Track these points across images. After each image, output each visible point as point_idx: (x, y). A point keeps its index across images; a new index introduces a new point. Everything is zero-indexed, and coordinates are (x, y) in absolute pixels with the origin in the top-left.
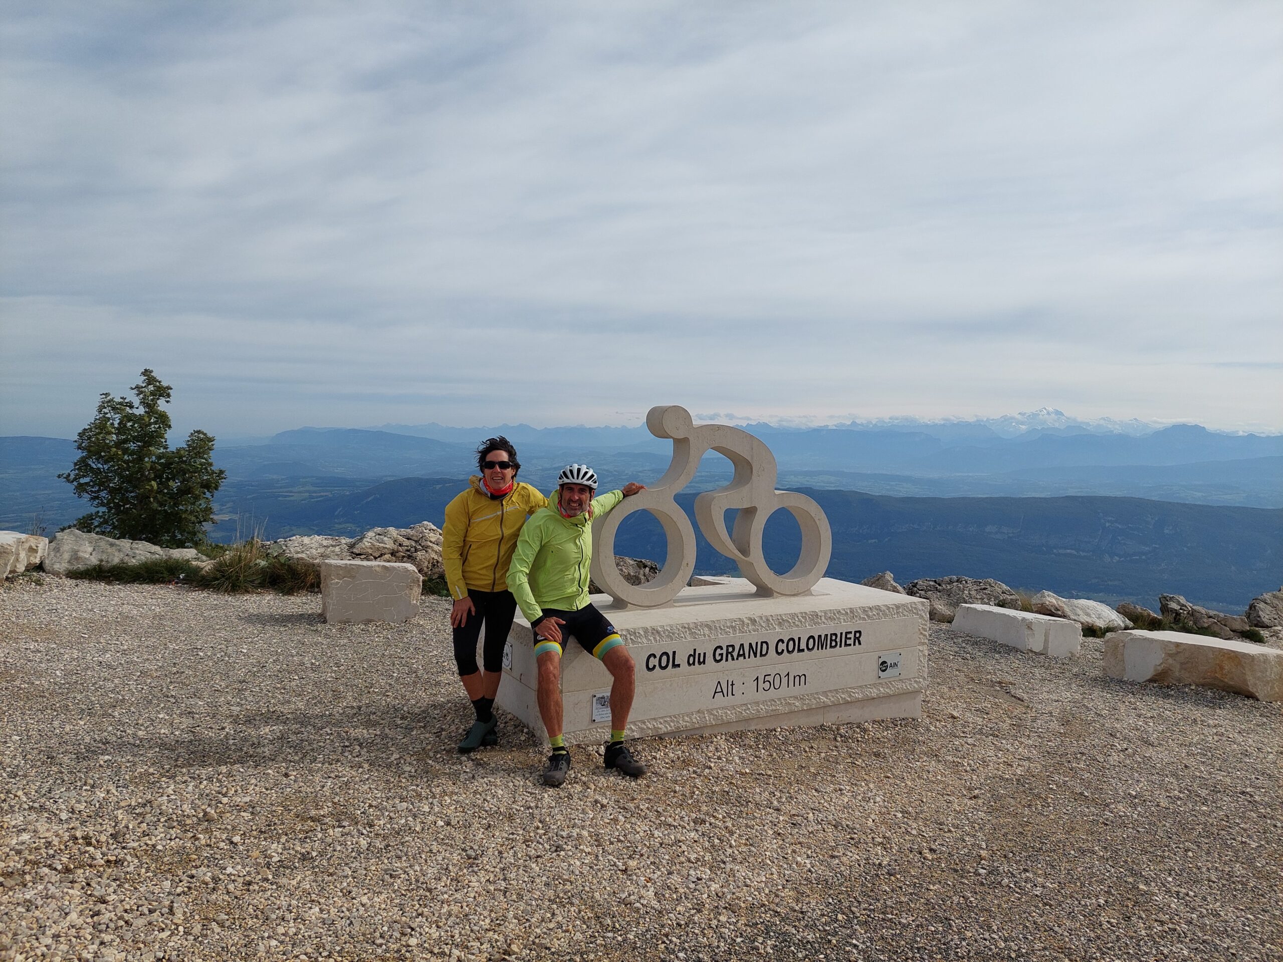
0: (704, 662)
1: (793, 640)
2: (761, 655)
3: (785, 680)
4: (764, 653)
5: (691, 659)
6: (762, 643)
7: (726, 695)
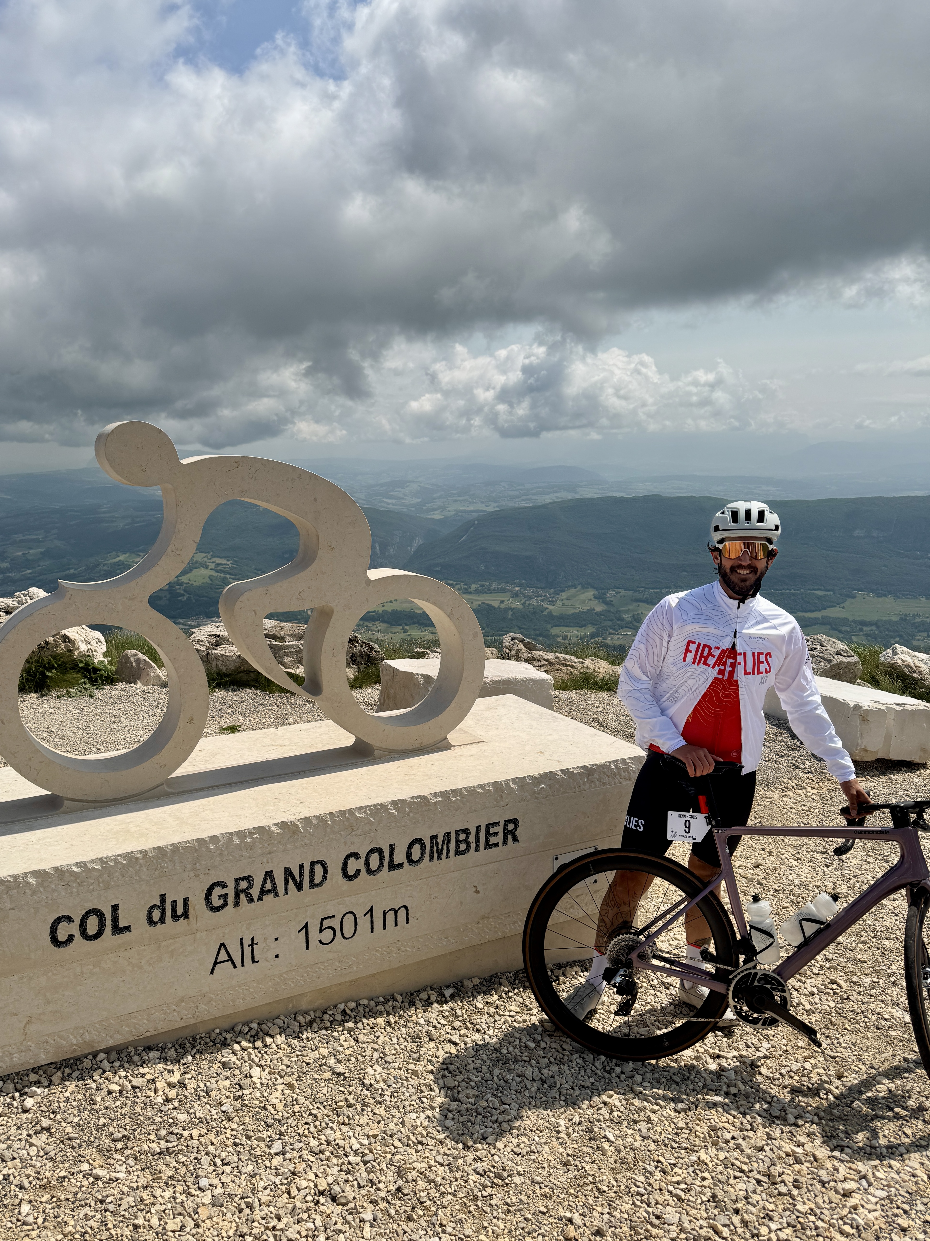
0: (186, 915)
1: (380, 851)
2: (312, 885)
3: (364, 922)
4: (318, 879)
5: (156, 914)
6: (312, 865)
7: (238, 962)
